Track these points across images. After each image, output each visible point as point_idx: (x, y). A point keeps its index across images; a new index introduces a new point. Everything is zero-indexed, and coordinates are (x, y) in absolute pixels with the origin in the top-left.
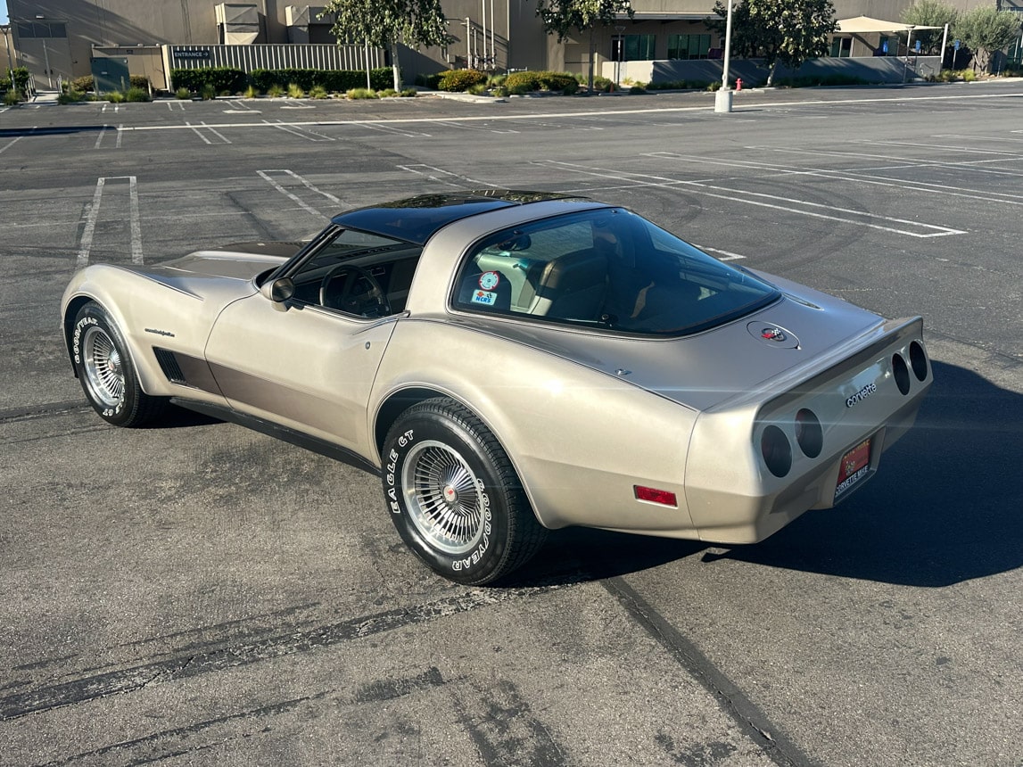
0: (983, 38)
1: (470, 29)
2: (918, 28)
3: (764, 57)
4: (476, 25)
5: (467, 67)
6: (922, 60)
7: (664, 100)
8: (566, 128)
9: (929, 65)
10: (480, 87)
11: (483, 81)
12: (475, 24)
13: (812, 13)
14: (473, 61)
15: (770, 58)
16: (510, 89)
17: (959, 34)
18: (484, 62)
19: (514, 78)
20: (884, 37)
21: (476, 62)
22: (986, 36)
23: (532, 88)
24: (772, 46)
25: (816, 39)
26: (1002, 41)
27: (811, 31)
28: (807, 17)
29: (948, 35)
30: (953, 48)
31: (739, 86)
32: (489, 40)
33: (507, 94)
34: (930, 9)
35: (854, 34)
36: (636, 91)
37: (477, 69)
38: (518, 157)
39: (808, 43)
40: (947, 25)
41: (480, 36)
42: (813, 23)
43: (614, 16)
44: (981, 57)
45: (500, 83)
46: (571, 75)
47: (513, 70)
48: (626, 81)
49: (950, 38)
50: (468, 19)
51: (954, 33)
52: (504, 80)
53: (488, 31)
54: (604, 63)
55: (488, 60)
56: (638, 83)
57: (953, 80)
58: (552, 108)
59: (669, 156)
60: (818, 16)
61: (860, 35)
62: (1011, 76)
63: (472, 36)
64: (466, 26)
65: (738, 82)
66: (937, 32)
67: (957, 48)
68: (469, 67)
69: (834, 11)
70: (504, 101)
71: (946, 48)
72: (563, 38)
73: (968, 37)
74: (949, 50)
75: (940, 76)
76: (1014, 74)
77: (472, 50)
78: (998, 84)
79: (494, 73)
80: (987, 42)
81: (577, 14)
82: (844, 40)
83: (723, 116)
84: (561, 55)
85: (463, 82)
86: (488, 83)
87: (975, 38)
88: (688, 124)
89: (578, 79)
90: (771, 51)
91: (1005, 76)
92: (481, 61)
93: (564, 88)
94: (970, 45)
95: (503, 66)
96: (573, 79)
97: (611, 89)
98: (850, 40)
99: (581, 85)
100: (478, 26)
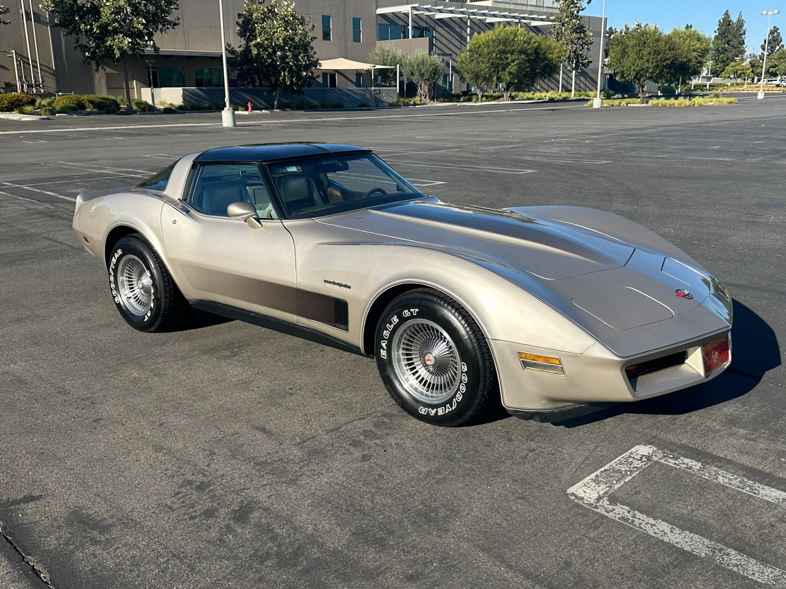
0: (422, 75)
1: (17, 60)
2: (378, 67)
3: (268, 86)
4: (22, 57)
5: (17, 92)
6: (384, 90)
7: (189, 118)
8: (91, 138)
9: (390, 93)
10: (29, 108)
11: (32, 102)
12: (20, 55)
13: (299, 54)
14: (22, 86)
15: (273, 87)
16: (58, 108)
17: (406, 71)
18: (32, 87)
19: (61, 100)
20: (359, 73)
21: (25, 88)
22: (423, 74)
23: (79, 108)
24: (273, 79)
25: (305, 73)
26: (434, 77)
27: (299, 68)
28: (296, 57)
29: (400, 73)
30: (403, 81)
31: (250, 108)
32: (35, 69)
33: (53, 112)
34: (386, 54)
35: (337, 71)
36: (169, 111)
37: (27, 93)
38: (34, 160)
39: (299, 77)
40: (398, 65)
41: (27, 66)
42: (301, 62)
43: (143, 52)
44: (423, 89)
45: (50, 104)
46: (113, 98)
47: (60, 94)
48: (162, 103)
49: (401, 75)
50: (13, 51)
51: (403, 71)
52: (53, 102)
53: (34, 61)
54: (142, 89)
55: (36, 86)
56: (171, 104)
57: (407, 105)
58: (89, 124)
59: (165, 156)
60: (304, 56)
61: (342, 72)
62: (444, 102)
63: (19, 65)
64: (12, 57)
65: (249, 105)
66: (392, 70)
67: (406, 82)
68: (19, 91)
69: (315, 53)
70: (48, 119)
71: (400, 82)
72: (100, 68)
73: (412, 74)
74: (401, 83)
75: (398, 101)
76: (446, 100)
77: (20, 77)
78: (435, 107)
79: (43, 96)
80: (425, 78)
81: (110, 50)
82: (330, 75)
83: (228, 129)
84: (103, 82)
85: (12, 104)
86: (37, 104)
87: (417, 74)
88: (195, 135)
89: (119, 102)
90: (273, 82)
91: (441, 102)
92: (30, 86)
93: (107, 108)
94: (415, 79)
95: (52, 91)
96: (115, 101)
97: (148, 109)
98: (335, 75)
99: (122, 106)
100: (24, 57)
